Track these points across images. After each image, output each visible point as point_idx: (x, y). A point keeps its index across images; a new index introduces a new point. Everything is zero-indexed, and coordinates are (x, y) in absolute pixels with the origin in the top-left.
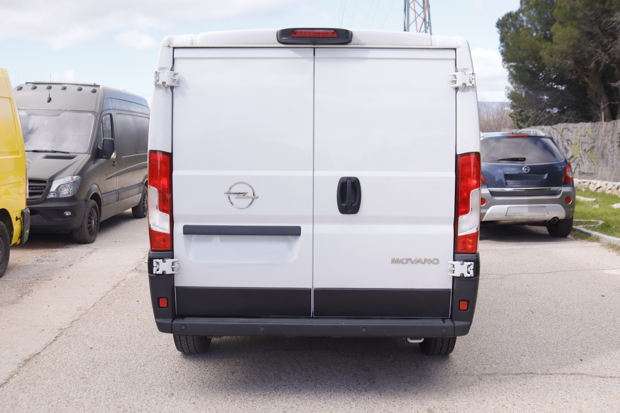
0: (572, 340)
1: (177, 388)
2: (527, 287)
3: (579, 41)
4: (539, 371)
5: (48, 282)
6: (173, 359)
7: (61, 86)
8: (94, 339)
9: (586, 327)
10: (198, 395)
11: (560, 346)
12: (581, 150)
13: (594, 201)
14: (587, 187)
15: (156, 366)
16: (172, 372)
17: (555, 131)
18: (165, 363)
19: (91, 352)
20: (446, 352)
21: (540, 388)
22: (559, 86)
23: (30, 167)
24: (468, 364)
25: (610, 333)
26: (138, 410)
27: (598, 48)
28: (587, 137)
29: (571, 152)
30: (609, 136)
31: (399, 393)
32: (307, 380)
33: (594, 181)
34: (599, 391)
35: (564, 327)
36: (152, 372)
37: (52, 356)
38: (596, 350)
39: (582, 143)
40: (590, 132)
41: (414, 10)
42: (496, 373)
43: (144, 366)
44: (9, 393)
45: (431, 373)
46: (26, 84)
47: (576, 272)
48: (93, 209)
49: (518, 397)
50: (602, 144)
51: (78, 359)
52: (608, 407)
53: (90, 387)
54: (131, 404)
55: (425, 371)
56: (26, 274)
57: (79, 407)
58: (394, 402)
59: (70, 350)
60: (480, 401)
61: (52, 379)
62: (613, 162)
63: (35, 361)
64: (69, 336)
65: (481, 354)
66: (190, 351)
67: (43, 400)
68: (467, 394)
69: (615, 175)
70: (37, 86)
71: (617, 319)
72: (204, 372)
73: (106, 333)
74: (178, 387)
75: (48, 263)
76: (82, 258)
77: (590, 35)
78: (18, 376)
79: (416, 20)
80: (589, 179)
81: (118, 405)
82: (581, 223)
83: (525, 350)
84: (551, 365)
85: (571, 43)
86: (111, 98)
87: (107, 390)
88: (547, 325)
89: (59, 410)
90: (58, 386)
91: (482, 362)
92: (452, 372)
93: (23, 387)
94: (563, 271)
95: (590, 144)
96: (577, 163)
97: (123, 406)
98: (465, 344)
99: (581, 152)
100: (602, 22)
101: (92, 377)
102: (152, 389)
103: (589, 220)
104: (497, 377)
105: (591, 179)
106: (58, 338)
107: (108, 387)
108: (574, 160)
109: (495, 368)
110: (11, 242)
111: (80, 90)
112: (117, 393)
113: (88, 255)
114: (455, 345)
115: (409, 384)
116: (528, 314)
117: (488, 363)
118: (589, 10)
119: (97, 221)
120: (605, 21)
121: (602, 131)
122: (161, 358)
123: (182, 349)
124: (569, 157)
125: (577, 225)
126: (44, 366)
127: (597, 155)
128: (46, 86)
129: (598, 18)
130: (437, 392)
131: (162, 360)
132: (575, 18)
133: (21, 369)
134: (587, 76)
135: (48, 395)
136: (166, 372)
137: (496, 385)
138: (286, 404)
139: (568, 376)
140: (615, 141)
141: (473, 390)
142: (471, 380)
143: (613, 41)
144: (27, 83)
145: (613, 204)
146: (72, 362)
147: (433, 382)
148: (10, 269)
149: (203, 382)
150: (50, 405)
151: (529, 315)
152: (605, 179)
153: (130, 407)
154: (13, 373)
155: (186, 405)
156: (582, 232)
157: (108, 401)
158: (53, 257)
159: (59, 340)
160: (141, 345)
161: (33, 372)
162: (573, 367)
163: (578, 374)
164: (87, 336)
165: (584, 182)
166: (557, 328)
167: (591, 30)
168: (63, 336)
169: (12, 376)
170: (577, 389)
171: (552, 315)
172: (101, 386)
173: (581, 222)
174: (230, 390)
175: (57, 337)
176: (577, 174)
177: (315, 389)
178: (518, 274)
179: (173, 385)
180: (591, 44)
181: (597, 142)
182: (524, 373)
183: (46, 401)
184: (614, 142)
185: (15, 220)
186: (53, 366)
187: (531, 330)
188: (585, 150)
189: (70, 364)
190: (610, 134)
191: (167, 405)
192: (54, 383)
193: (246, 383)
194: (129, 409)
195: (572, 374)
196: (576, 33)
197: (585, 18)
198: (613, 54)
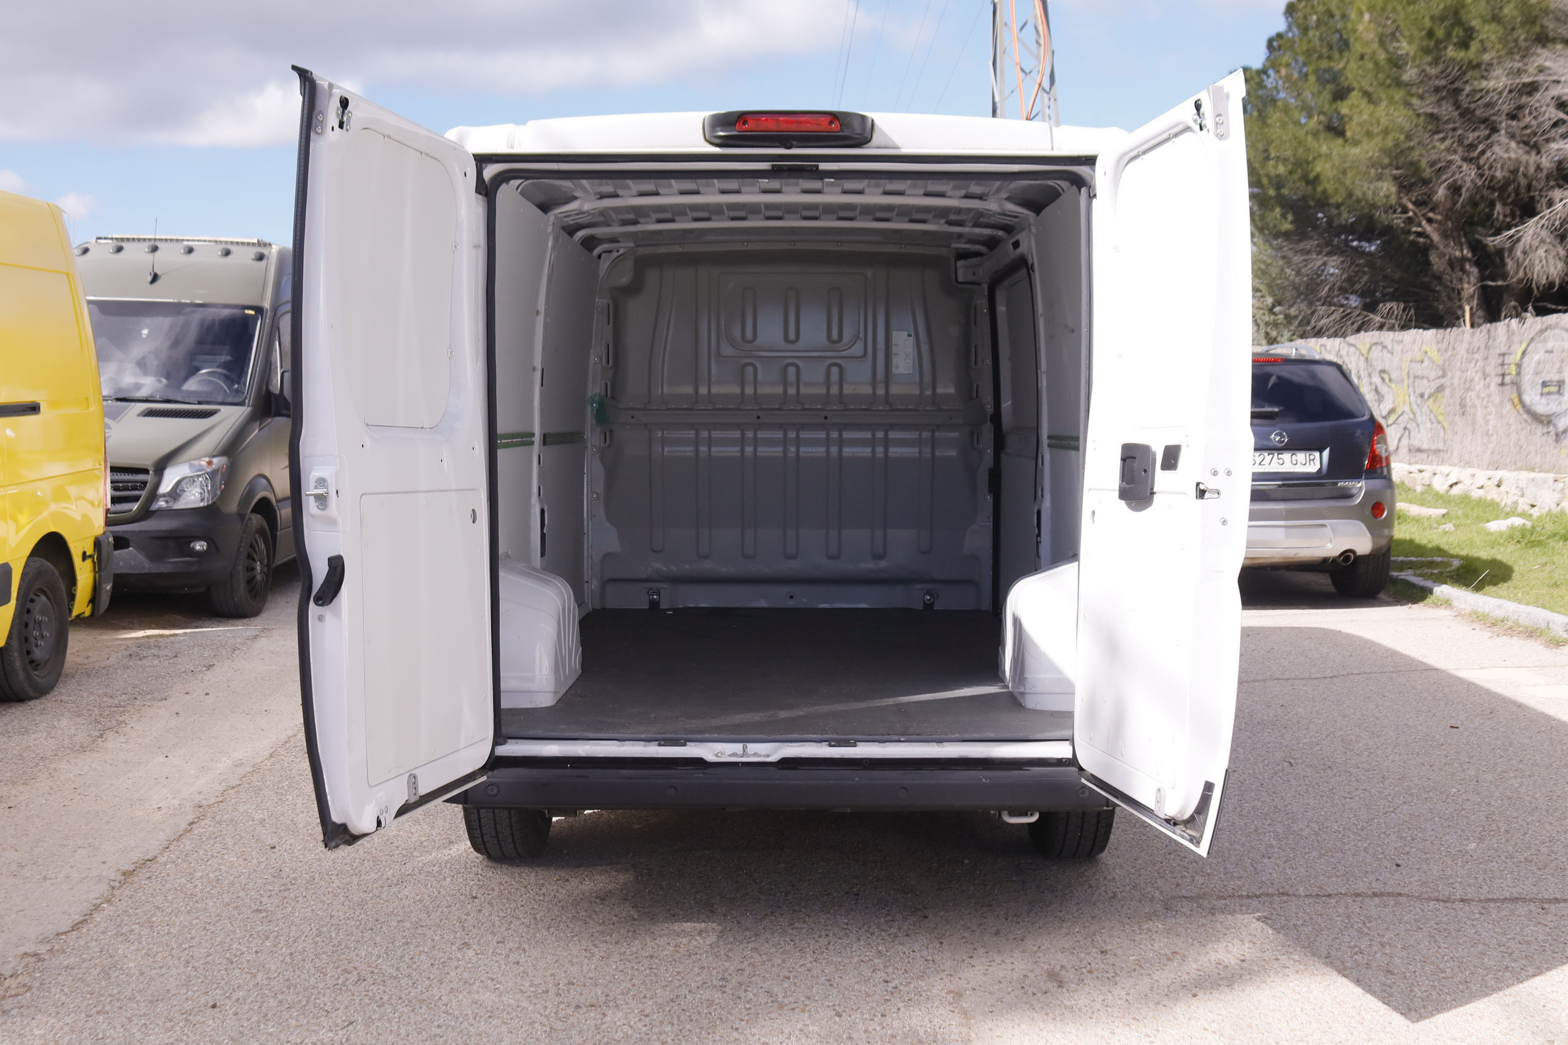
0: (1379, 824)
1: (476, 931)
2: (1280, 710)
3: (1408, 137)
4: (1302, 889)
5: (160, 704)
6: (462, 870)
7: (180, 247)
8: (277, 828)
9: (1411, 795)
10: (526, 946)
11: (1351, 836)
12: (1412, 394)
13: (1444, 515)
14: (1427, 483)
15: (426, 885)
16: (462, 898)
17: (1352, 349)
18: (445, 879)
19: (275, 856)
20: (1091, 851)
21: (1302, 925)
22: (1364, 244)
23: (110, 436)
24: (1140, 876)
25: (1465, 806)
26: (390, 977)
27: (1455, 152)
28: (1426, 363)
29: (1391, 401)
30: (1477, 361)
31: (982, 940)
32: (772, 913)
33: (1445, 469)
34: (1435, 929)
35: (1362, 795)
36: (418, 897)
37: (185, 865)
38: (1432, 843)
39: (1417, 377)
40: (1433, 353)
41: (1016, 64)
42: (1204, 894)
43: (397, 885)
44: (95, 943)
45: (1056, 896)
46: (97, 241)
47: (1394, 675)
48: (257, 535)
49: (1252, 945)
50: (1463, 380)
51: (244, 871)
52: (1452, 963)
53: (276, 929)
54: (373, 965)
55: (1042, 893)
56: (106, 686)
57: (255, 971)
58: (971, 957)
59: (225, 852)
60: (1166, 955)
61: (189, 912)
62: (1487, 423)
63: (147, 875)
64: (220, 822)
65: (1170, 854)
66: (502, 852)
67: (173, 956)
68: (1136, 939)
69: (1492, 453)
70: (124, 245)
71: (1484, 776)
72: (538, 898)
73: (305, 814)
74: (479, 929)
75: (156, 662)
76: (234, 650)
77: (1435, 123)
78: (111, 908)
79: (1019, 87)
80: (1431, 464)
81: (343, 967)
82: (1411, 565)
83: (1271, 846)
84: (1329, 877)
85: (1390, 142)
87: (317, 936)
88: (1322, 791)
89: (210, 978)
90: (205, 929)
91: (1173, 873)
92: (1104, 894)
93: (124, 931)
94: (1365, 673)
95: (1433, 380)
96: (1403, 425)
97: (355, 968)
98: (1134, 834)
99: (1413, 399)
100: (1463, 90)
101: (281, 908)
102: (420, 934)
103: (1430, 559)
104: (1206, 903)
105: (1438, 464)
106: (194, 826)
107: (318, 929)
108: (1397, 419)
109: (1202, 884)
110: (70, 611)
111: (227, 254)
112: (340, 943)
113: (249, 642)
114: (1112, 836)
115: (1007, 919)
116: (1280, 768)
117: (1185, 873)
118: (1430, 64)
119: (268, 565)
120: (1468, 89)
121: (1462, 350)
122: (436, 869)
123: (486, 849)
124: (1384, 413)
125: (1401, 570)
126: (169, 886)
127: (1449, 405)
128: (145, 245)
129: (1452, 82)
130: (1069, 937)
131: (440, 873)
132: (1399, 83)
133: (116, 892)
134: (1430, 221)
135: (184, 946)
136: (449, 899)
137: (1202, 921)
138: (727, 964)
139: (1367, 900)
140: (1493, 374)
141: (1150, 931)
142: (1147, 910)
143: (1488, 137)
144: (98, 238)
145: (1488, 521)
146: (232, 878)
147: (1060, 914)
148: (67, 676)
149: (535, 918)
150: (189, 969)
151: (1283, 770)
152: (1468, 464)
153: (372, 972)
154: (98, 901)
155: (500, 967)
156: (1412, 585)
157: (321, 960)
158: (166, 647)
159: (197, 830)
160: (388, 840)
161: (143, 898)
162: (1377, 880)
163: (1389, 894)
164: (262, 822)
165: (1421, 471)
166: (1345, 798)
167: (1435, 111)
168: (207, 821)
169: (97, 907)
170: (1386, 925)
171: (1335, 771)
172: (301, 927)
173: (1411, 562)
174: (596, 935)
175: (192, 823)
176: (1403, 451)
177: (790, 932)
178: (1259, 681)
179: (466, 925)
180: (1438, 144)
181: (1449, 374)
182: (1267, 895)
183: (179, 959)
184: (1489, 375)
185: (81, 560)
186: (189, 886)
187: (1286, 803)
188: (1422, 396)
189: (226, 882)
190: (1479, 356)
191: (456, 968)
192: (194, 922)
193: (634, 919)
194: (369, 975)
195: (1375, 895)
196: (1401, 117)
197: (1421, 82)
198: (1490, 168)
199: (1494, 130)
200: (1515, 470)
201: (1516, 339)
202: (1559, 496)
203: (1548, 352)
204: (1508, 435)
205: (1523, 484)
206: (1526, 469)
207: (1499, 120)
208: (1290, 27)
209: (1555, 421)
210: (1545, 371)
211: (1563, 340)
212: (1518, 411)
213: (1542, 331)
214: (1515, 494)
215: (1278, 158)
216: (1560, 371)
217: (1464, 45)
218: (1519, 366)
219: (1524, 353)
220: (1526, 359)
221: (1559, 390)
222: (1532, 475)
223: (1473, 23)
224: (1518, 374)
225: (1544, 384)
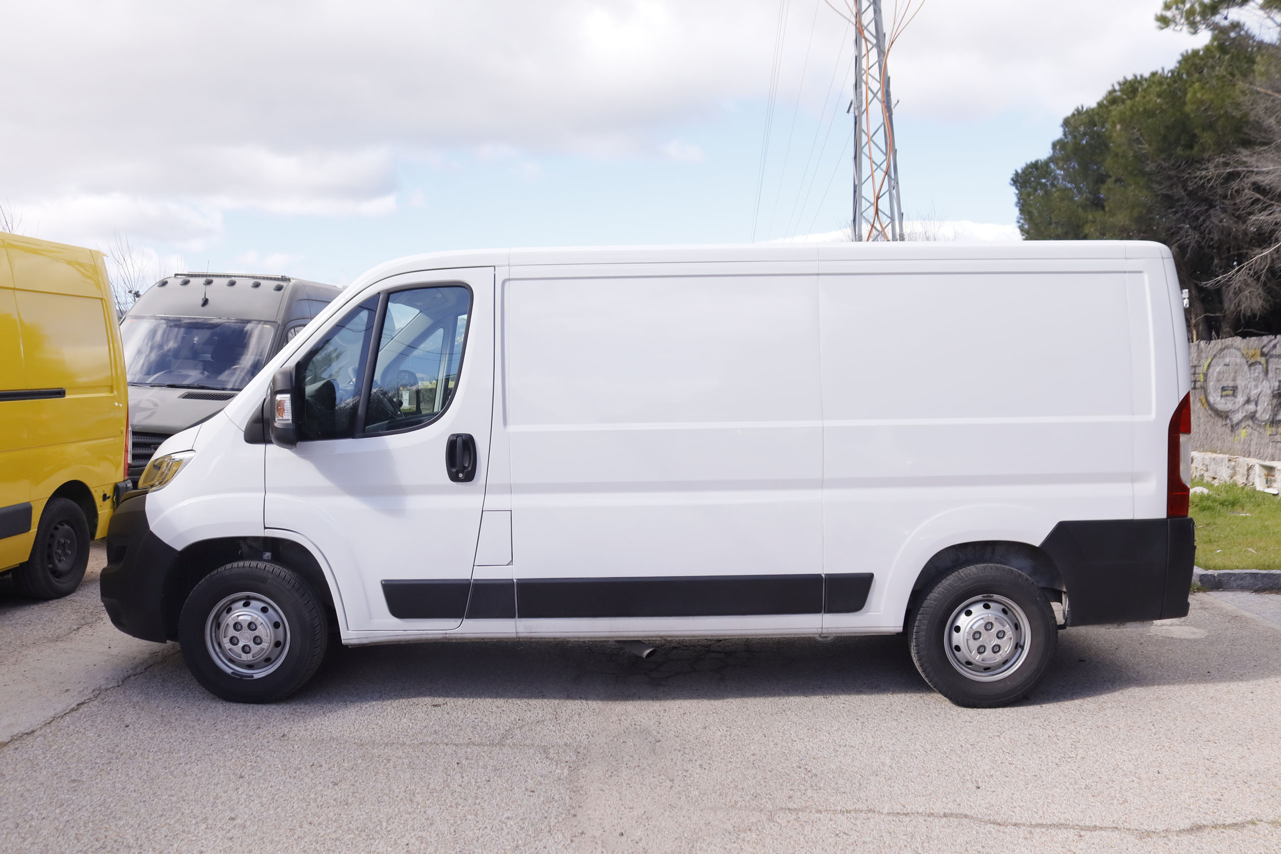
3: (1150, 211)
4: (888, 807)
7: (227, 280)
19: (123, 733)
21: (871, 842)
23: (156, 412)
25: (1058, 734)
41: (870, 158)
42: (807, 807)
46: (175, 277)
63: (18, 746)
65: (800, 767)
70: (191, 279)
77: (1169, 201)
79: (872, 175)
84: (916, 796)
85: (1136, 213)
86: (308, 300)
87: (99, 805)
101: (91, 779)
104: (803, 816)
109: (811, 797)
111: (257, 285)
118: (1164, 160)
128: (203, 280)
132: (1142, 173)
139: (936, 820)
142: (753, 820)
143: (1207, 210)
144: (176, 275)
157: (86, 827)
159: (81, 710)
162: (955, 800)
163: (957, 816)
167: (1170, 192)
172: (93, 795)
175: (79, 704)
182: (858, 811)
185: (101, 499)
189: (71, 754)
195: (945, 815)
196: (1144, 196)
197: (1159, 172)
198: (1209, 233)
199: (1212, 206)
200: (1203, 451)
201: (1204, 355)
202: (1232, 471)
203: (1225, 365)
204: (1199, 426)
205: (1207, 462)
206: (1211, 451)
207: (1215, 199)
208: (1065, 135)
209: (1231, 416)
210: (1224, 380)
211: (1236, 357)
212: (1205, 408)
213: (1222, 350)
214: (1202, 469)
215: (1057, 223)
216: (1234, 380)
217: (1190, 146)
218: (1206, 375)
219: (1209, 366)
220: (1211, 370)
221: (1234, 393)
222: (1214, 455)
223: (1196, 131)
224: (1205, 381)
225: (1223, 389)
